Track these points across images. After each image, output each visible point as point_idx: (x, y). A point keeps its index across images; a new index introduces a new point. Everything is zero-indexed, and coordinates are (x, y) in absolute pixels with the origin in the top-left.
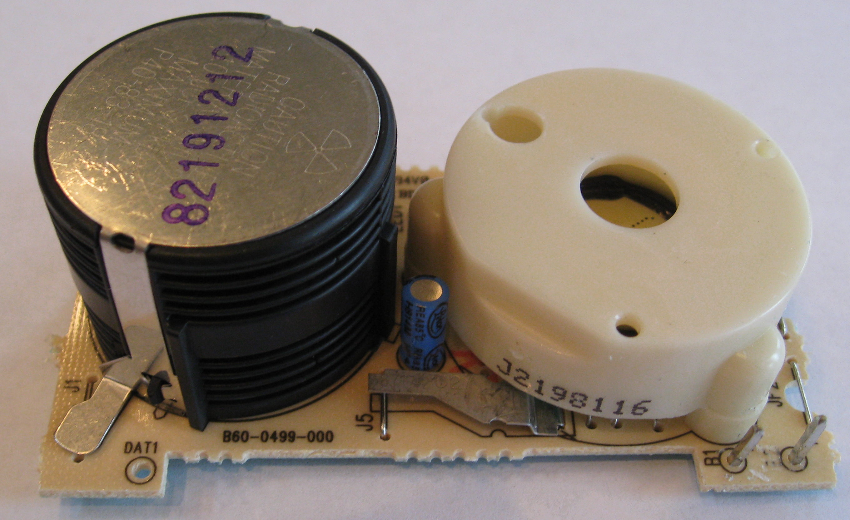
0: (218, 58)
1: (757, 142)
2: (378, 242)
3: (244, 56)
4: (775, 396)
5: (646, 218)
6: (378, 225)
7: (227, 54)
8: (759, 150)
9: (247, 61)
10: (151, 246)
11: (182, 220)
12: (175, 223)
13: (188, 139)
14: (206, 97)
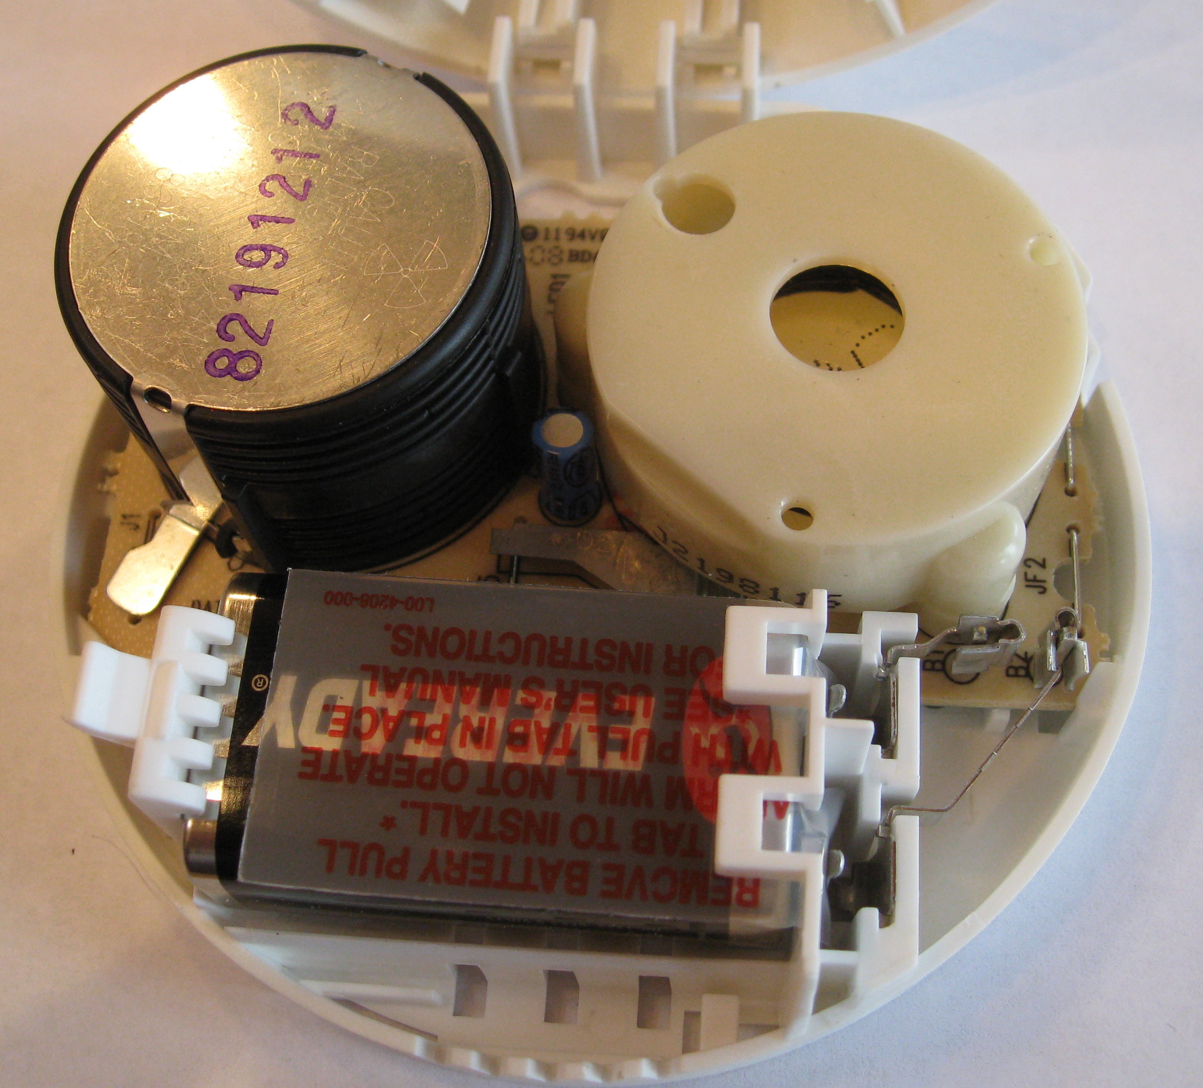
0: (289, 123)
1: (1031, 241)
2: (493, 376)
3: (323, 121)
4: (1039, 578)
5: (883, 326)
6: (489, 359)
7: (302, 117)
8: (1034, 252)
9: (327, 128)
10: (191, 408)
11: (229, 373)
12: (220, 376)
13: (242, 251)
14: (269, 186)
